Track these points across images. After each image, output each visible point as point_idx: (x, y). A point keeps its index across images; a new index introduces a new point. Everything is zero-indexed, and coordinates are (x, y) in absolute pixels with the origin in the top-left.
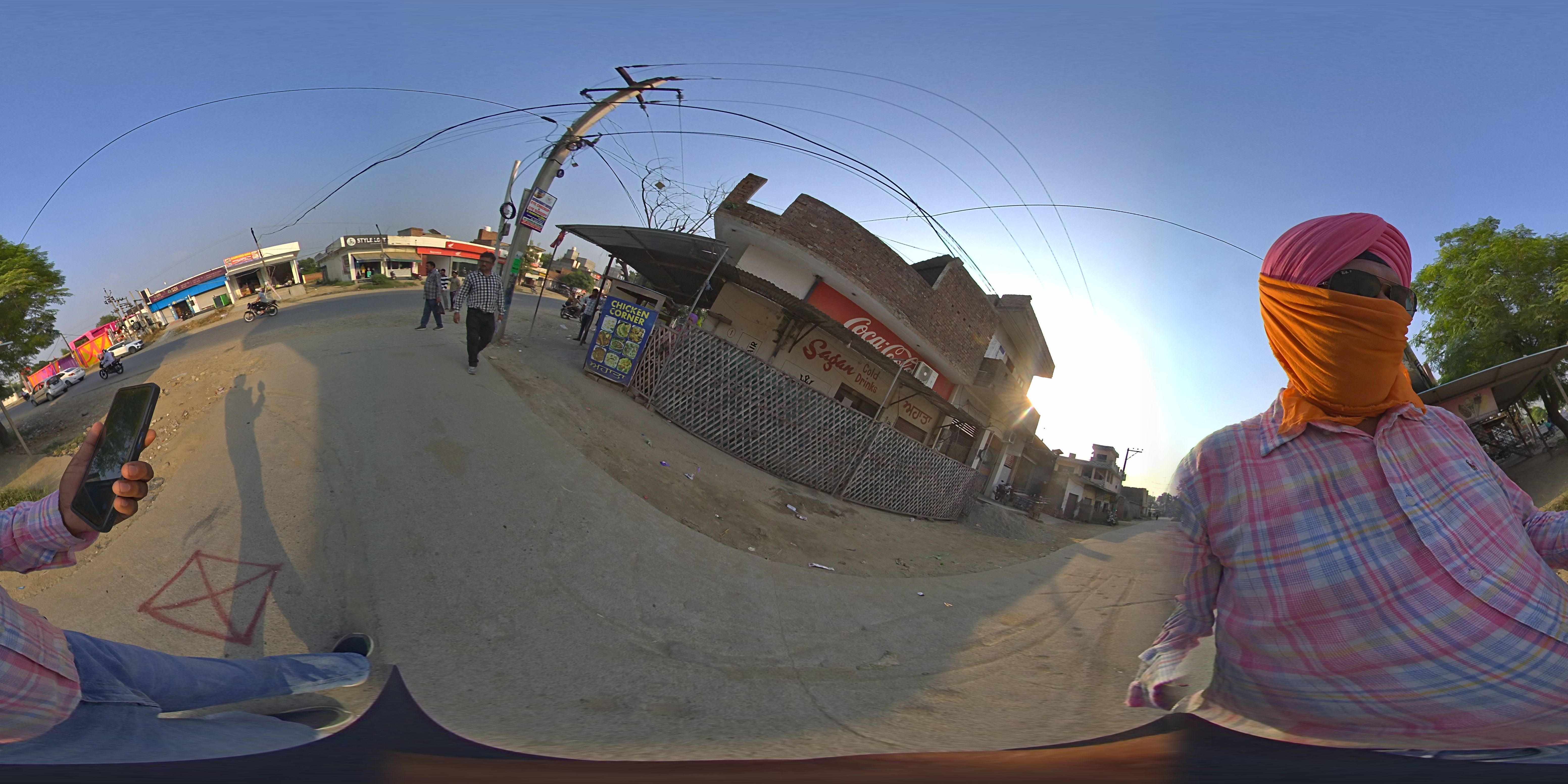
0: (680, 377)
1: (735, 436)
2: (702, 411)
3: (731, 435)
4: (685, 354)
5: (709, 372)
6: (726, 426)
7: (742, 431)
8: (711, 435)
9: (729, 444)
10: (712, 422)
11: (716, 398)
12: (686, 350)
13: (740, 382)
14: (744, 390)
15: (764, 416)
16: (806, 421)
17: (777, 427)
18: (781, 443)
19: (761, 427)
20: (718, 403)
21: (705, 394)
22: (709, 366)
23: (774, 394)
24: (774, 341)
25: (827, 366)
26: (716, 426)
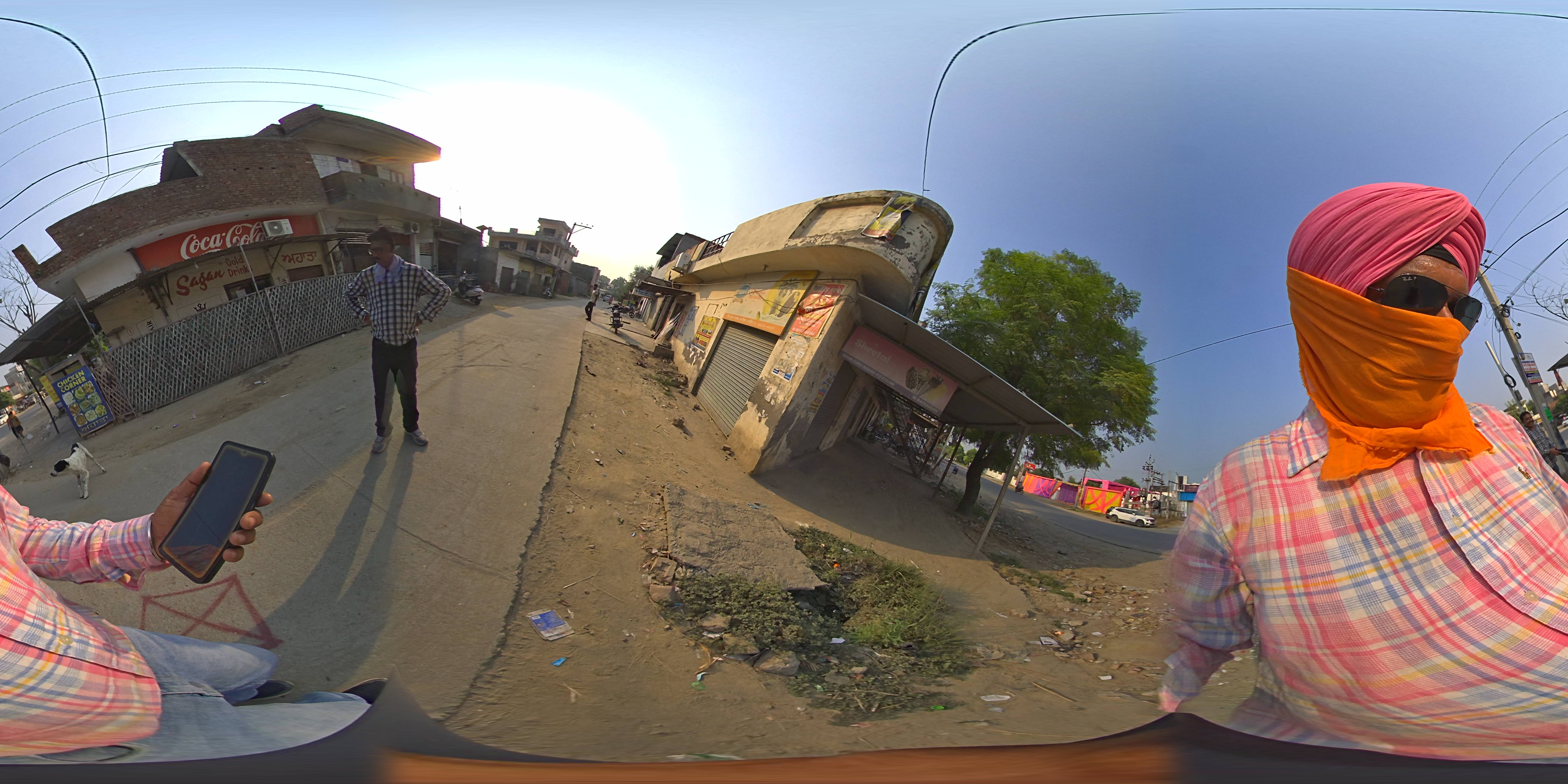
0: (134, 383)
1: (194, 378)
4: (123, 369)
6: (184, 379)
9: (196, 386)
10: (175, 385)
11: (163, 372)
12: (121, 367)
13: (164, 350)
14: (171, 352)
16: (219, 331)
17: (208, 350)
18: (220, 356)
19: (201, 359)
20: (167, 372)
21: (155, 376)
23: (187, 336)
24: (157, 309)
25: (203, 287)
26: (179, 384)
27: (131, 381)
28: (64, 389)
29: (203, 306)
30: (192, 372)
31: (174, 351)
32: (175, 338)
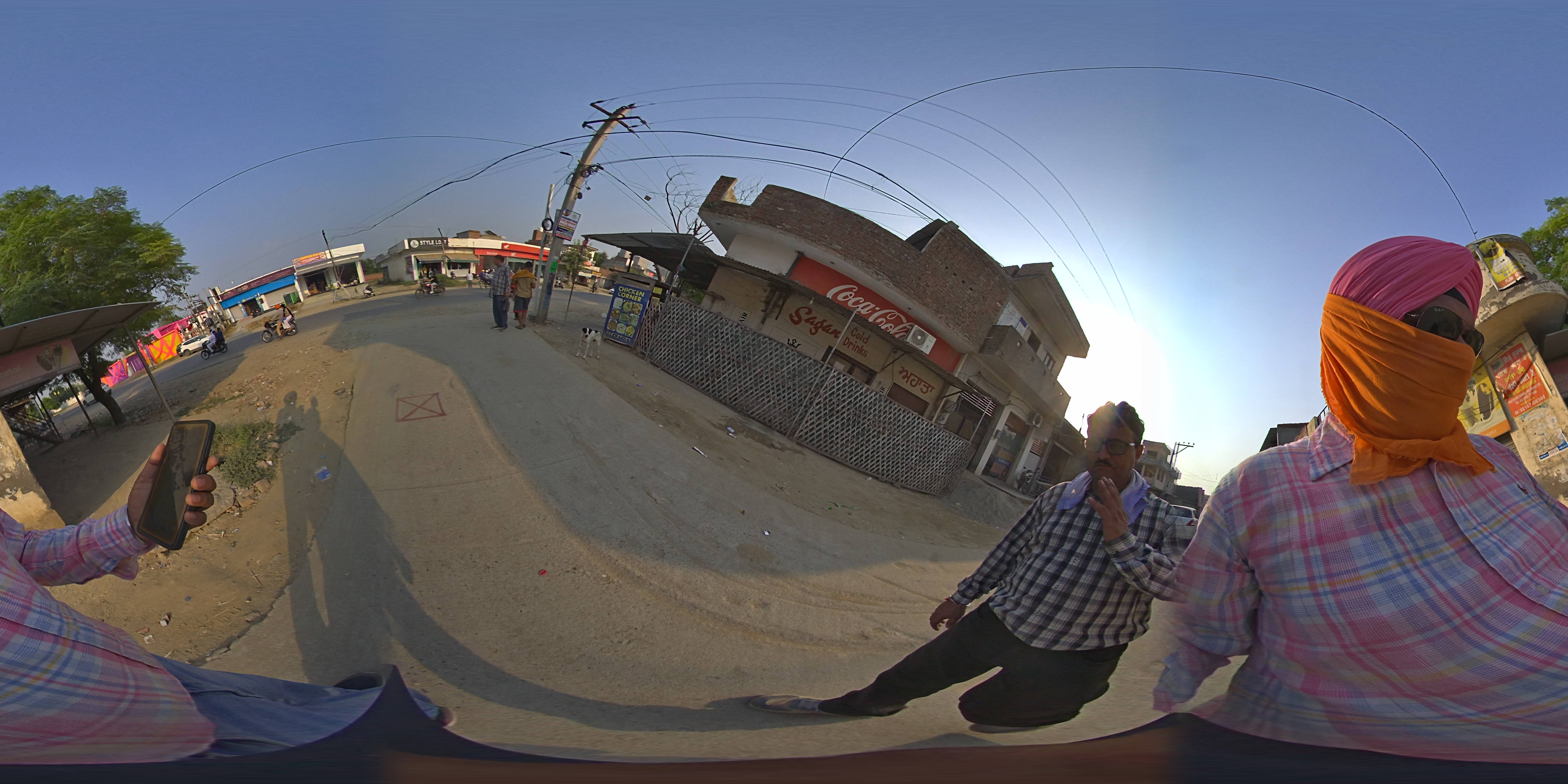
2: (681, 359)
4: (670, 317)
5: (685, 328)
7: (709, 372)
8: (688, 376)
10: (688, 366)
12: (671, 313)
17: (735, 368)
18: (740, 382)
19: (724, 368)
24: (762, 311)
25: (813, 331)
29: (796, 344)
32: (722, 333)
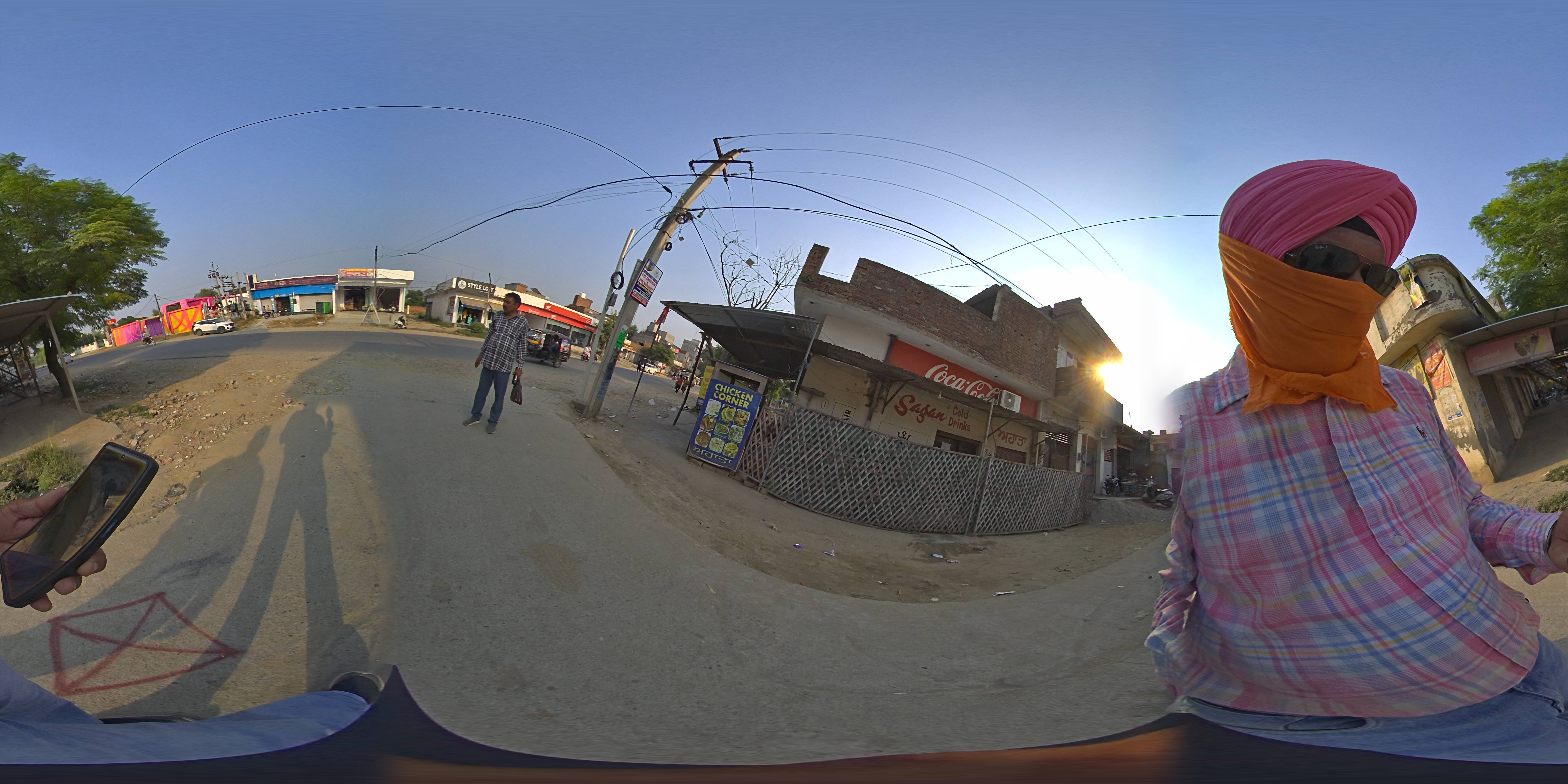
0: (791, 458)
1: (857, 505)
2: (820, 487)
3: (853, 505)
4: (793, 435)
5: (820, 450)
6: (846, 497)
7: (864, 499)
8: (833, 509)
9: (853, 514)
10: (831, 496)
11: (831, 473)
12: (794, 431)
13: (852, 454)
14: (858, 461)
15: (882, 481)
16: (923, 475)
17: (896, 488)
18: (904, 502)
19: (882, 491)
20: (834, 477)
21: (819, 471)
22: (819, 443)
23: (887, 458)
25: (923, 420)
26: (836, 499)
27: (790, 452)
28: (717, 395)
30: (861, 497)
31: (861, 463)
32: (873, 451)
